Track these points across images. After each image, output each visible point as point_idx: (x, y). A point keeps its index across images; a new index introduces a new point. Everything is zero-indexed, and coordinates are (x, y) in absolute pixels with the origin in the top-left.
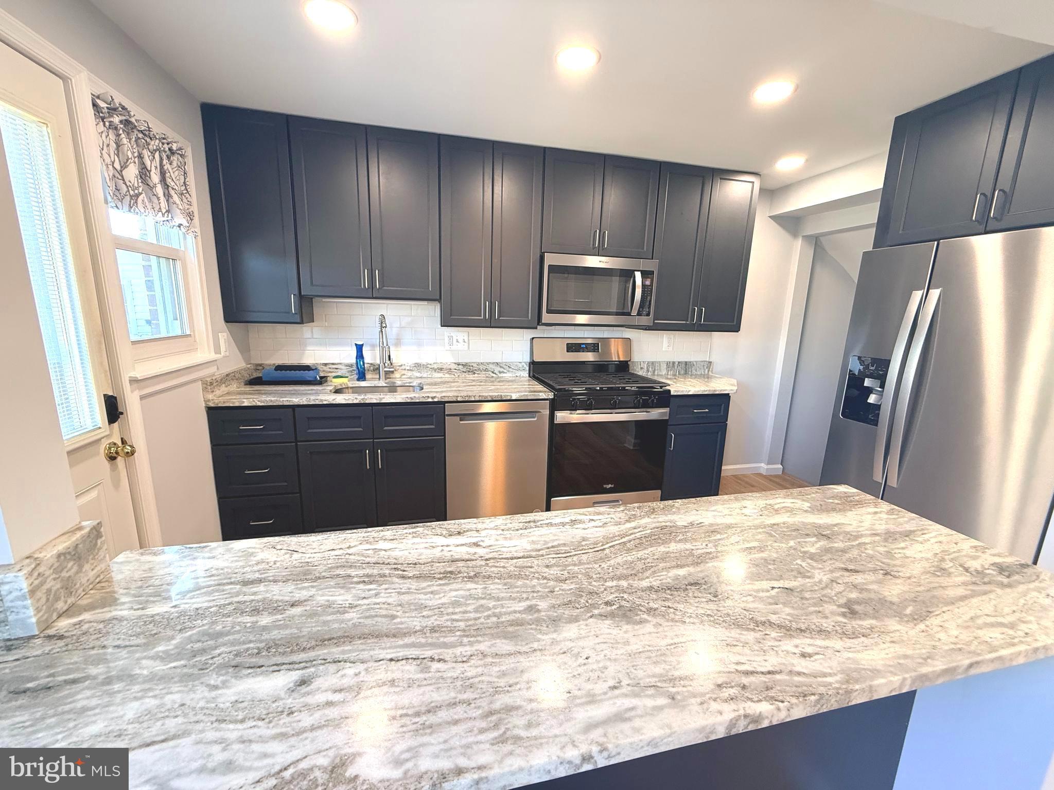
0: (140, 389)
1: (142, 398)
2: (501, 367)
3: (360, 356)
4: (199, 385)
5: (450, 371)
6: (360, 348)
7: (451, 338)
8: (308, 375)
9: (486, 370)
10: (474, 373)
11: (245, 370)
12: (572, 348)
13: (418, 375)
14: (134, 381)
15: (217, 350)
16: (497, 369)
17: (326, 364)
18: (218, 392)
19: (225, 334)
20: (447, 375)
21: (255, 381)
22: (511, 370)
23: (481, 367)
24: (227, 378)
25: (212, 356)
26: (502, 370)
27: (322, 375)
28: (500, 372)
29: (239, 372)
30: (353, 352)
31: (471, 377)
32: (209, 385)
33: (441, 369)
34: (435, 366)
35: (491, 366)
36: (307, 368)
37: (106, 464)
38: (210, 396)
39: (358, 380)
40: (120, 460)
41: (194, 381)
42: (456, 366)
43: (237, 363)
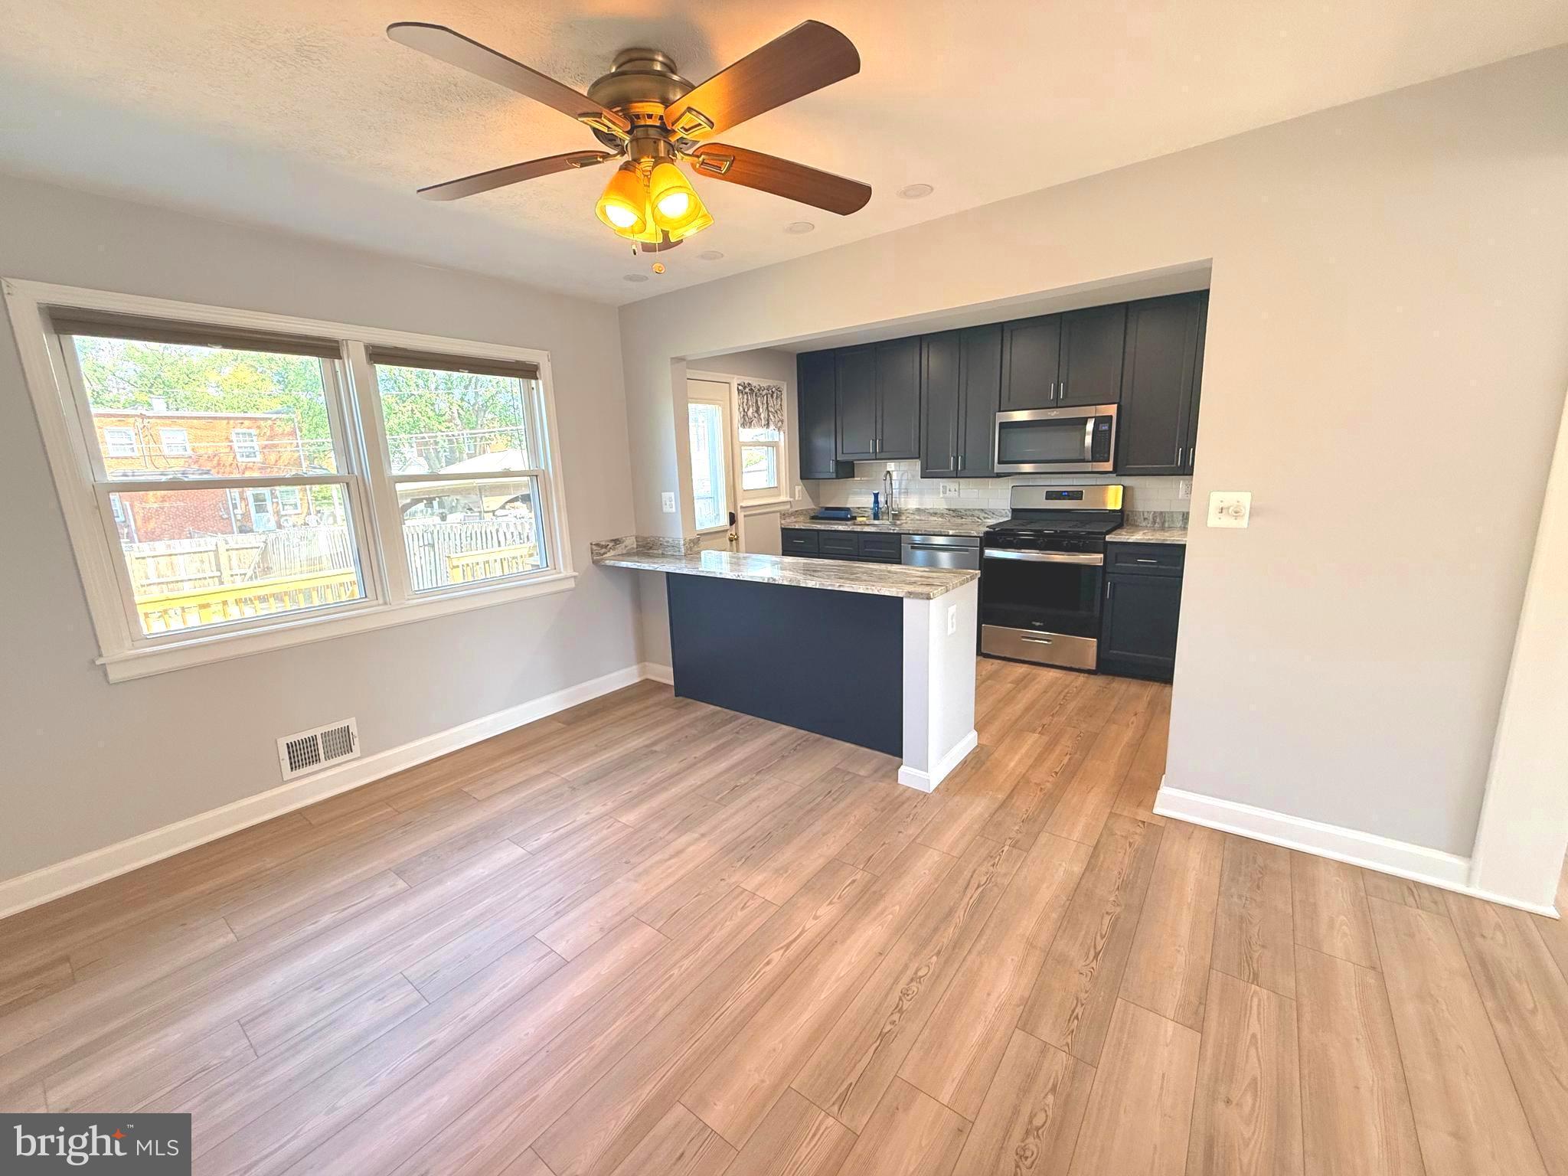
0: (745, 512)
1: (745, 516)
2: (986, 513)
3: (876, 502)
4: (778, 514)
5: (942, 515)
6: (876, 496)
7: (944, 487)
8: (842, 514)
9: (973, 516)
10: (962, 518)
11: (812, 510)
12: (1050, 496)
13: (918, 518)
14: (742, 507)
15: (792, 495)
16: (982, 515)
17: (859, 508)
18: (788, 520)
19: (800, 487)
20: (940, 519)
21: (814, 518)
22: (995, 516)
23: (968, 513)
24: (796, 513)
25: (788, 499)
26: (986, 516)
27: (854, 515)
28: (985, 518)
29: (806, 510)
30: (872, 499)
31: (959, 521)
32: (784, 515)
33: (936, 514)
34: (931, 511)
35: (976, 512)
36: (848, 509)
37: (728, 542)
38: (783, 522)
39: (874, 519)
40: (734, 542)
41: (777, 512)
42: (947, 512)
43: (809, 505)
